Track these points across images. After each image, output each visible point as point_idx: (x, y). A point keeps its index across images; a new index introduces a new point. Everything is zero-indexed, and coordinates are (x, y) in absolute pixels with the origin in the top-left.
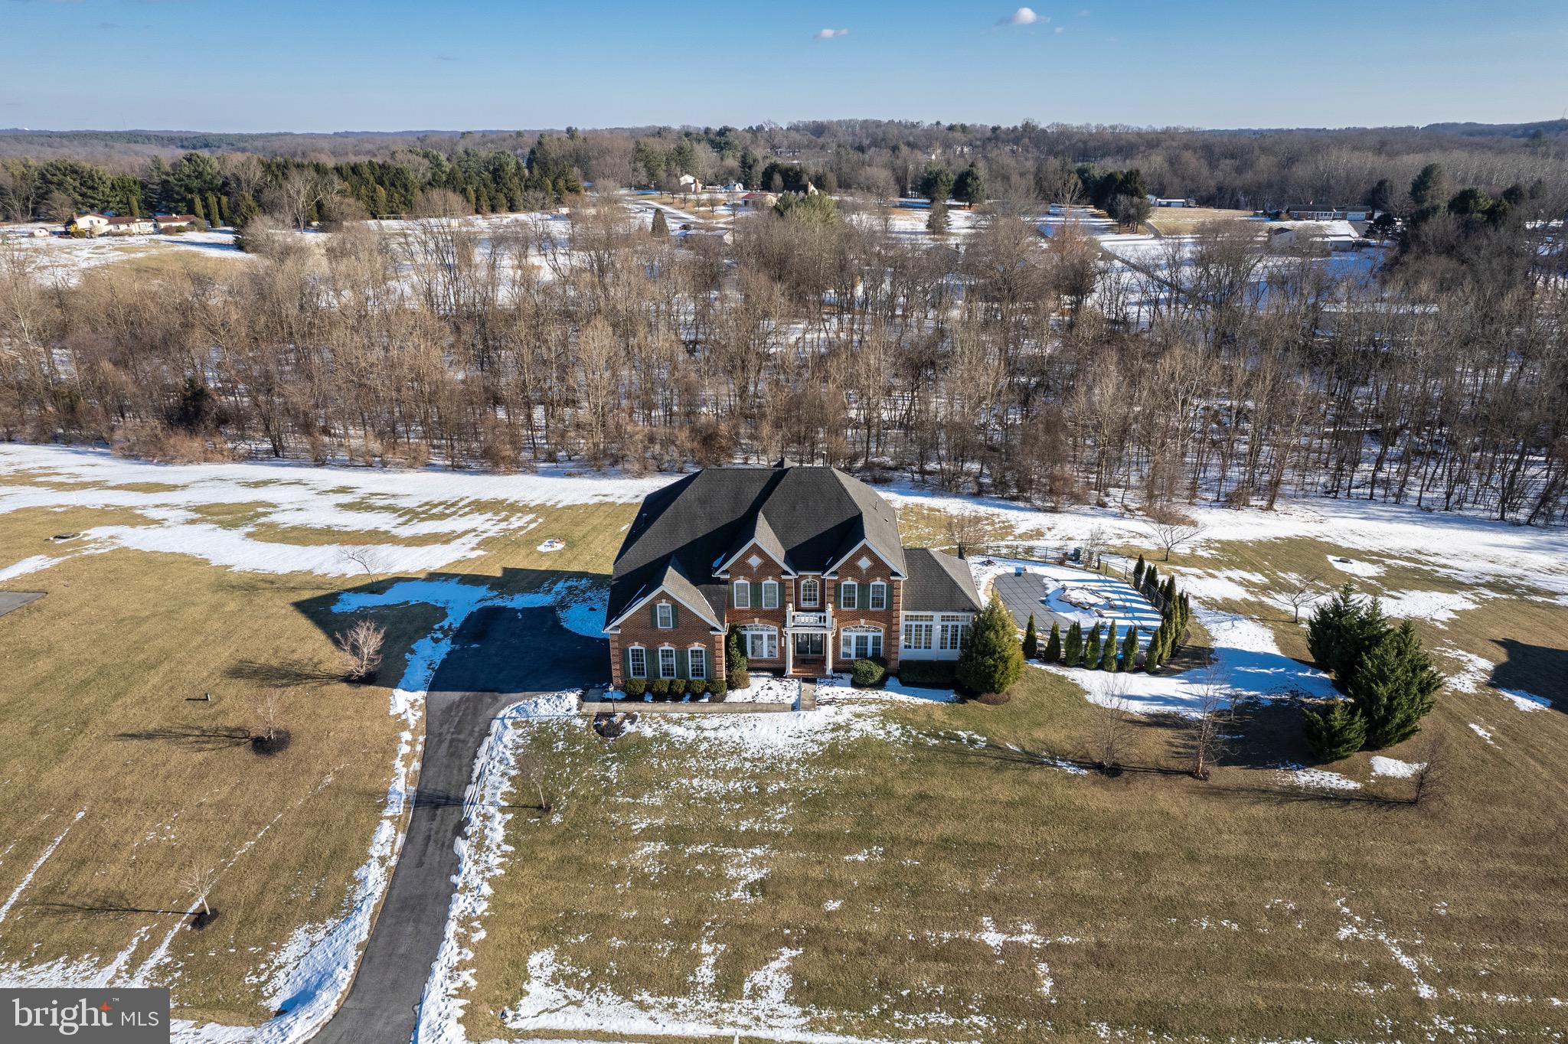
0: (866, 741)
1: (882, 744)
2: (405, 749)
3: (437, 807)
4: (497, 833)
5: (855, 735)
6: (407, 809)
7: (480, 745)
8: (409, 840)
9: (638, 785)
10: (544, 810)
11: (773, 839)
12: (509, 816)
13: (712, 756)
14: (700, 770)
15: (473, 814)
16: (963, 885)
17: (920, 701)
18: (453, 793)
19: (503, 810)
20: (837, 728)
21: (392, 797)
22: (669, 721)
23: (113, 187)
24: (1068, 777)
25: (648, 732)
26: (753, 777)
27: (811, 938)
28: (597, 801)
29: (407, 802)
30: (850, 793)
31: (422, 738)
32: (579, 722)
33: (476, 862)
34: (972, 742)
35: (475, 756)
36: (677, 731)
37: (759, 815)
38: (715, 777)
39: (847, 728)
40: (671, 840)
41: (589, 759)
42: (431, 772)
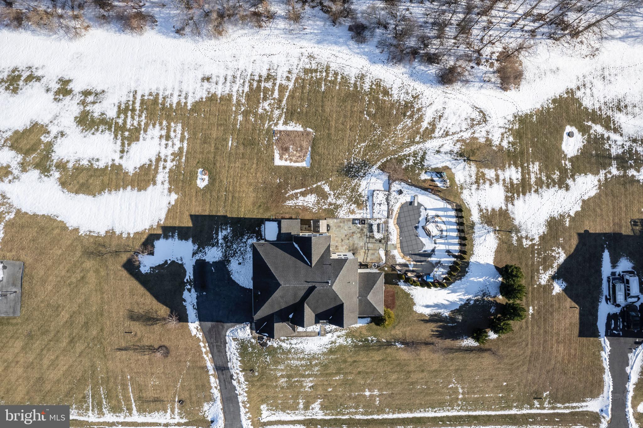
0: (341, 346)
1: (345, 347)
2: (204, 350)
3: (222, 370)
4: (242, 379)
5: (337, 344)
6: (214, 371)
7: (226, 347)
8: (220, 381)
9: (277, 363)
10: (252, 370)
11: (315, 376)
12: (244, 373)
13: (296, 353)
14: (293, 358)
15: (233, 372)
16: (361, 382)
18: (225, 366)
19: (241, 371)
20: (332, 343)
21: (209, 368)
22: (281, 341)
24: (398, 349)
25: (275, 345)
26: (308, 359)
27: (325, 397)
28: (266, 368)
29: (213, 369)
30: (335, 361)
31: (207, 345)
32: (253, 340)
33: (240, 387)
34: (372, 341)
35: (226, 352)
36: (284, 345)
37: (310, 370)
38: (297, 360)
39: (335, 342)
40: (288, 378)
41: (260, 355)
42: (216, 358)
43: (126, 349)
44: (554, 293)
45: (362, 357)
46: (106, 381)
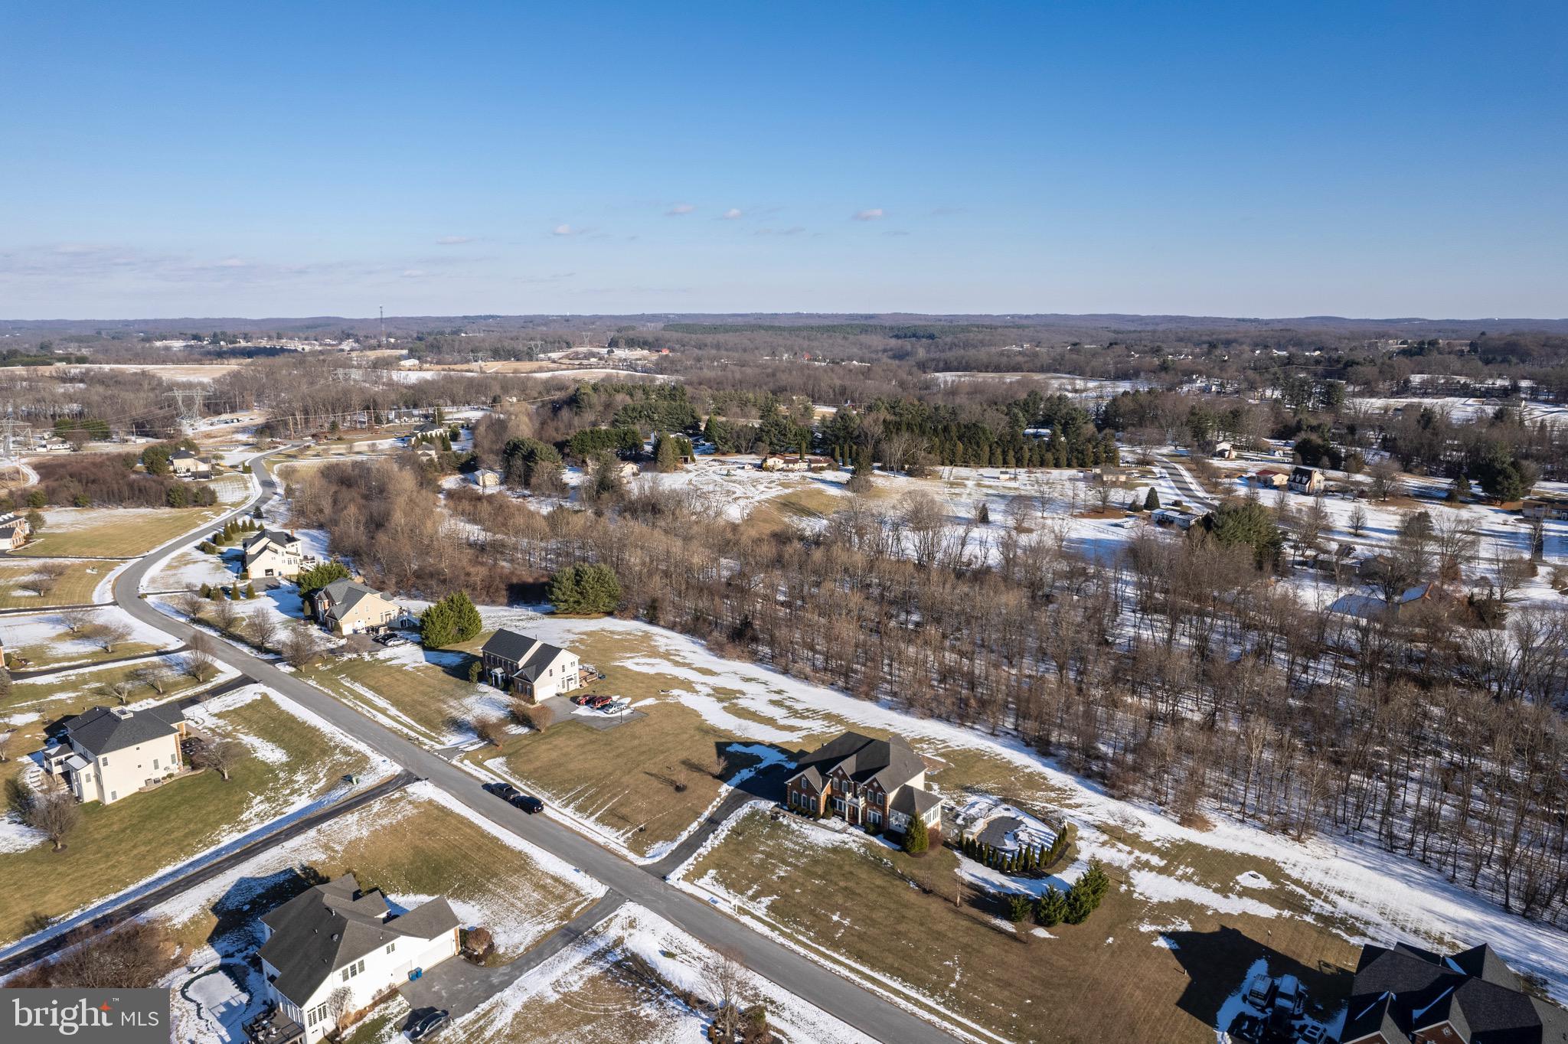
0: (850, 850)
1: (854, 853)
2: (715, 803)
3: (712, 823)
4: (723, 836)
5: (847, 847)
6: (704, 821)
7: (736, 809)
8: (699, 829)
9: (770, 837)
10: (740, 834)
11: (796, 867)
12: (729, 832)
13: (798, 836)
14: (791, 839)
15: (720, 828)
16: (840, 901)
17: (882, 845)
18: (719, 821)
19: (728, 830)
20: (844, 842)
21: (703, 816)
22: (794, 822)
23: (796, 435)
25: (785, 823)
26: (805, 847)
27: (785, 896)
28: (755, 837)
29: (706, 818)
30: (830, 863)
31: (722, 801)
32: (768, 812)
33: (712, 841)
34: (886, 864)
35: (732, 812)
36: (794, 825)
37: (797, 859)
38: (794, 843)
39: (846, 843)
40: (767, 856)
41: (762, 824)
42: (718, 812)
43: (652, 775)
44: (1155, 944)
45: (863, 873)
46: (605, 786)
